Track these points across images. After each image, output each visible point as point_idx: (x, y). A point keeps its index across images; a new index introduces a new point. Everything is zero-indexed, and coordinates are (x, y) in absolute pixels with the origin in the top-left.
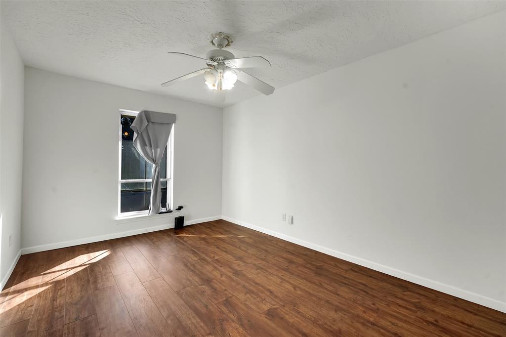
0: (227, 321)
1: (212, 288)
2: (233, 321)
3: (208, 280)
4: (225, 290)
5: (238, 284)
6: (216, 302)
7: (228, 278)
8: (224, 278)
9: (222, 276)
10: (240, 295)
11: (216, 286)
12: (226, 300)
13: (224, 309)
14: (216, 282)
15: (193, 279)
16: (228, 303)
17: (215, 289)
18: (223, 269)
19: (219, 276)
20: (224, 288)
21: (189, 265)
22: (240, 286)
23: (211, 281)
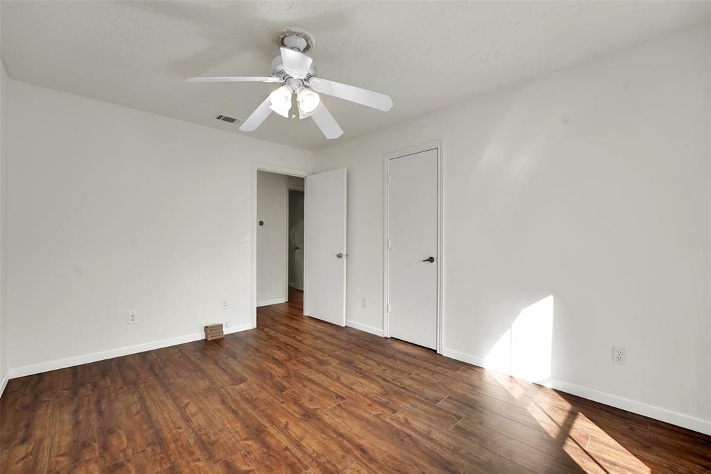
0: (284, 377)
1: (300, 406)
2: (278, 376)
3: (309, 417)
4: (282, 403)
5: (262, 411)
6: (293, 389)
7: (275, 422)
8: (282, 421)
9: (286, 426)
10: (265, 397)
11: (297, 409)
12: (282, 392)
13: (285, 384)
14: (295, 414)
15: (333, 419)
16: (281, 389)
17: (296, 403)
18: (285, 442)
19: (291, 425)
20: (284, 406)
21: (358, 453)
22: (261, 408)
23: (304, 415)
